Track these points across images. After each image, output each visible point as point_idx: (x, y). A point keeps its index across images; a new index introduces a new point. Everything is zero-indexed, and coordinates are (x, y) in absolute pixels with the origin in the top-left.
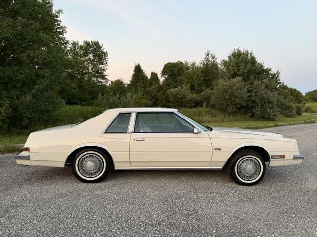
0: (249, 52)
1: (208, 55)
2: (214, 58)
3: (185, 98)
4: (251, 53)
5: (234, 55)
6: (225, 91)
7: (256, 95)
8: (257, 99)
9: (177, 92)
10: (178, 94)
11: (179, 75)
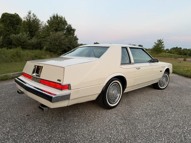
0: (63, 17)
1: (30, 13)
2: (34, 16)
3: (27, 42)
4: (64, 18)
5: (54, 17)
6: (55, 40)
7: (70, 44)
8: (71, 47)
9: (19, 37)
10: (20, 39)
11: (17, 24)
